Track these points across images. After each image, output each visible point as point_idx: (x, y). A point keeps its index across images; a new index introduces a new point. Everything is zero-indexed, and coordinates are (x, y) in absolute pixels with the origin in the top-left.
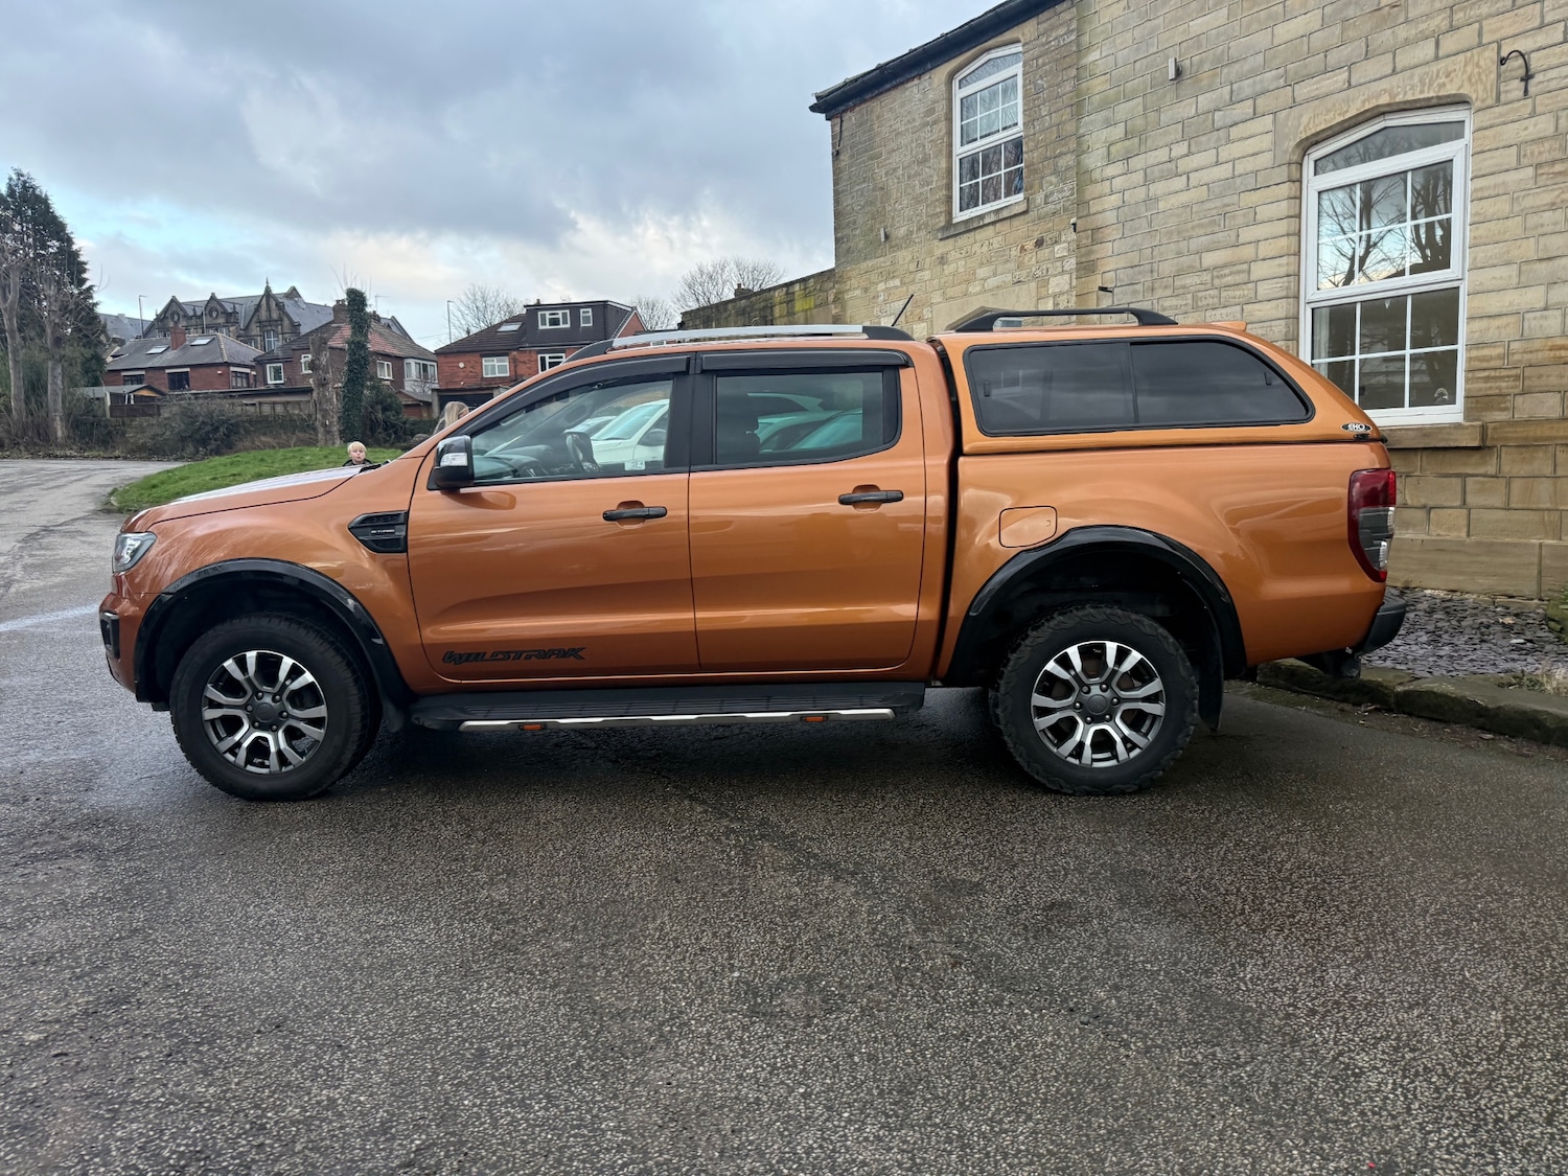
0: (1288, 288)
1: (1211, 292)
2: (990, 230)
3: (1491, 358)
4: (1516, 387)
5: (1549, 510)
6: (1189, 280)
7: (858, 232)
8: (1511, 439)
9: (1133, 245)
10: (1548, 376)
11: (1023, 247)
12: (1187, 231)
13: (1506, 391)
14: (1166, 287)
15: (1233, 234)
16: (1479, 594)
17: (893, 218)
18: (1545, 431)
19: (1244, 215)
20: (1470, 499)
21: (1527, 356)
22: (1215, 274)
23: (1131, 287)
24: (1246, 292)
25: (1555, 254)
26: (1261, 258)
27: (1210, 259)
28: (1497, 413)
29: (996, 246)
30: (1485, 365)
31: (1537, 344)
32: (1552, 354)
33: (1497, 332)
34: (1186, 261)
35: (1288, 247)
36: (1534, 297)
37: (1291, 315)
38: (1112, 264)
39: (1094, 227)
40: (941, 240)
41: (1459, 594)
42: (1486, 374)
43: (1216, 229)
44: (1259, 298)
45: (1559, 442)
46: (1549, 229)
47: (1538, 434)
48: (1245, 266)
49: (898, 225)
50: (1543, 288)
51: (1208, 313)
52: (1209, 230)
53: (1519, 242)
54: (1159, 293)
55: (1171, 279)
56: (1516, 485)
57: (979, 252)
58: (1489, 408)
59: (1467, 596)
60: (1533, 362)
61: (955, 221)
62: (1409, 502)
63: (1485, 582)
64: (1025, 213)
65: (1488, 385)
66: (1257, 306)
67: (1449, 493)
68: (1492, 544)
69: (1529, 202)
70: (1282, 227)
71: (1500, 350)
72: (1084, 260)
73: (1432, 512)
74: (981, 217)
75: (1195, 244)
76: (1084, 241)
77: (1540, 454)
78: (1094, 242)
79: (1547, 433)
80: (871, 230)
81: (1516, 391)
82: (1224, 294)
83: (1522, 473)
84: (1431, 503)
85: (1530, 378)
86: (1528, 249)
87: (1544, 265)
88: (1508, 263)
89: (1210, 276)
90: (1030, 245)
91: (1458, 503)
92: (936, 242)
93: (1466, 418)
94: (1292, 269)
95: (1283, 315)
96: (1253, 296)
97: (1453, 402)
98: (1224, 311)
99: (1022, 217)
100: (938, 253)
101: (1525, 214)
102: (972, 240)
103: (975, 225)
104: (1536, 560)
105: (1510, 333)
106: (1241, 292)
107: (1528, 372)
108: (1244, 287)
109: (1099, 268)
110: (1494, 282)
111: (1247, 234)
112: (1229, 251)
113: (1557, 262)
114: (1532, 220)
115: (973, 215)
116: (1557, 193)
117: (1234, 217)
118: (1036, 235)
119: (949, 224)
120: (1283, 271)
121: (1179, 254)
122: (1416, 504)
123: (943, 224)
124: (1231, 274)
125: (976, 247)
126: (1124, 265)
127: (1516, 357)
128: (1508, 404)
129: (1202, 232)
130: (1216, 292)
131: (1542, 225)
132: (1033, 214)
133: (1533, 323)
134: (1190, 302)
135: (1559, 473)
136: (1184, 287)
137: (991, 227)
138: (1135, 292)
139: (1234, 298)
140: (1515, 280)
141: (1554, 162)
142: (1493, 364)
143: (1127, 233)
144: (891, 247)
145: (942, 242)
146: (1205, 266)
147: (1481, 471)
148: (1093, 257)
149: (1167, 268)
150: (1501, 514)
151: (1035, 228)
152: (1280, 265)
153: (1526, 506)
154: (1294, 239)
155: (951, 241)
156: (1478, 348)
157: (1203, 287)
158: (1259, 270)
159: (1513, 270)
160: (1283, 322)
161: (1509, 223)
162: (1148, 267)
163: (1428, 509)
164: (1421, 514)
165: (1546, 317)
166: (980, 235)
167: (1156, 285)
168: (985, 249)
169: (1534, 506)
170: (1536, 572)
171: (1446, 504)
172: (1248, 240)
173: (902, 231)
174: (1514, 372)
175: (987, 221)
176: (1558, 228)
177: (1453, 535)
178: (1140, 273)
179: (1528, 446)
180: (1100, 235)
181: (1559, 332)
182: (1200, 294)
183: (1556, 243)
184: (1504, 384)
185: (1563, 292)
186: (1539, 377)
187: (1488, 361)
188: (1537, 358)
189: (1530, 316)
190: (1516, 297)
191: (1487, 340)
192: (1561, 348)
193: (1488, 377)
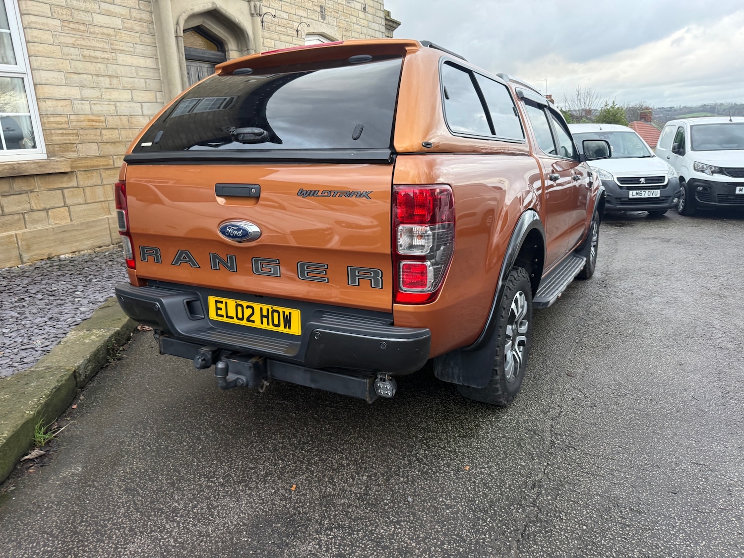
3: (62, 123)
4: (77, 139)
5: (104, 201)
8: (81, 167)
10: (90, 135)
13: (73, 142)
16: (87, 249)
18: (95, 162)
20: (68, 202)
21: (79, 124)
25: (80, 71)
28: (71, 153)
30: (60, 126)
31: (82, 118)
32: (90, 123)
33: (62, 108)
36: (75, 92)
41: (77, 253)
42: (60, 131)
45: (102, 167)
46: (74, 57)
47: (92, 164)
50: (79, 88)
53: (62, 60)
56: (88, 190)
59: (82, 252)
60: (82, 127)
62: (35, 208)
63: (89, 243)
67: (55, 199)
68: (89, 222)
69: (62, 39)
71: (64, 119)
73: (49, 211)
77: (95, 174)
79: (96, 163)
81: (78, 141)
83: (89, 184)
84: (48, 207)
85: (83, 135)
86: (66, 65)
87: (76, 76)
88: (59, 71)
91: (63, 204)
97: (35, 147)
101: (62, 45)
104: (107, 226)
105: (68, 110)
107: (81, 132)
110: (54, 79)
113: (82, 76)
114: (66, 50)
116: (74, 39)
122: (39, 208)
127: (74, 124)
128: (75, 149)
131: (70, 54)
133: (78, 106)
135: (105, 183)
140: (64, 81)
141: (69, 22)
142: (63, 126)
147: (70, 185)
150: (85, 207)
153: (94, 201)
156: (54, 117)
159: (61, 76)
161: (54, 48)
163: (46, 210)
164: (43, 214)
165: (82, 104)
169: (98, 200)
170: (109, 232)
171: (57, 205)
174: (75, 131)
176: (78, 58)
177: (64, 223)
179: (89, 170)
181: (90, 113)
183: (80, 66)
184: (71, 138)
185: (88, 93)
186: (86, 135)
187: (61, 124)
188: (84, 124)
189: (74, 101)
190: (67, 90)
191: (57, 112)
192: (93, 121)
193: (62, 133)
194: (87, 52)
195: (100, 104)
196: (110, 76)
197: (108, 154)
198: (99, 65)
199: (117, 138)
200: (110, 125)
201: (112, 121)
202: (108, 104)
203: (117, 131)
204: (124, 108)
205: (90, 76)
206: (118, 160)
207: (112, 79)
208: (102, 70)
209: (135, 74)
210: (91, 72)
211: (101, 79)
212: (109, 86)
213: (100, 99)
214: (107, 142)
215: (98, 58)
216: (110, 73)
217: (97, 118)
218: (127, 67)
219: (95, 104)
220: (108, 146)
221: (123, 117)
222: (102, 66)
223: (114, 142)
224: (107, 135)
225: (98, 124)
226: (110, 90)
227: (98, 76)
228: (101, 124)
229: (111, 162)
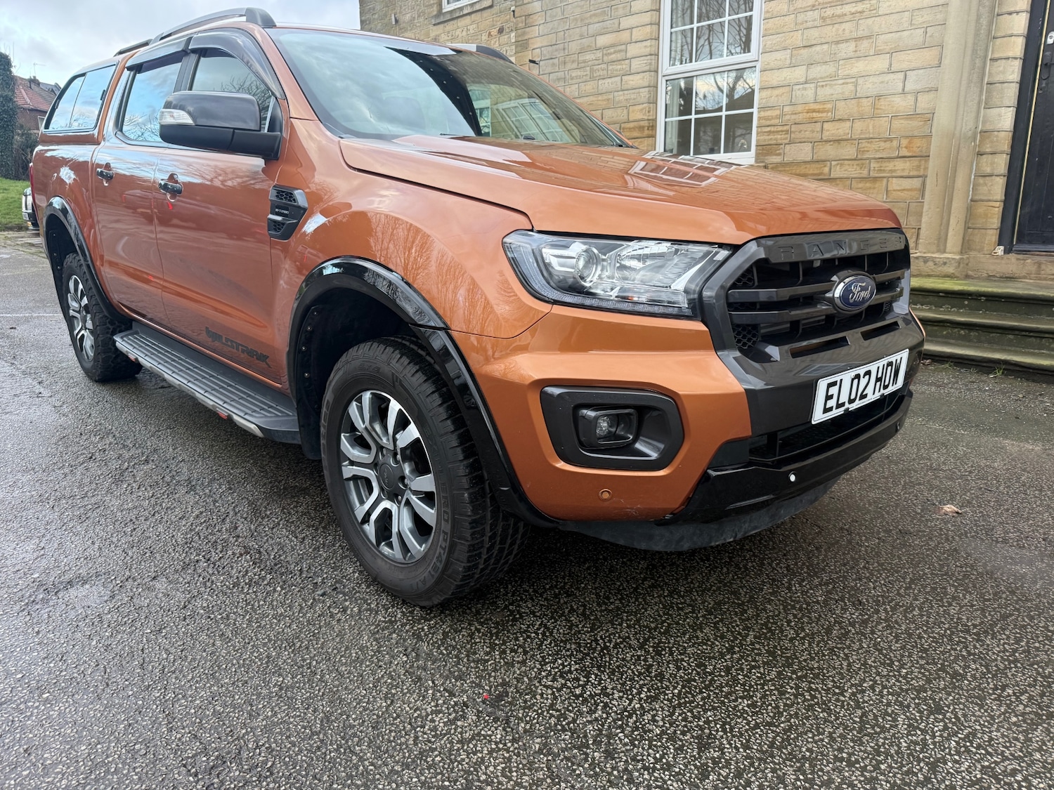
0: (650, 64)
1: (603, 66)
2: (467, 20)
3: (772, 118)
4: (786, 139)
6: (589, 56)
7: (376, 16)
9: (552, 29)
10: (805, 131)
11: (490, 33)
12: (587, 19)
13: (780, 142)
14: (573, 61)
15: (616, 21)
17: (401, 7)
19: (624, 8)
21: (793, 117)
22: (605, 52)
23: (551, 61)
24: (624, 66)
25: (812, 43)
26: (634, 40)
27: (602, 41)
28: (774, 157)
29: (472, 31)
30: (768, 123)
31: (799, 108)
32: (809, 115)
33: (776, 99)
34: (586, 42)
35: (651, 33)
36: (799, 73)
37: (652, 84)
38: (537, 43)
39: (526, 14)
40: (434, 25)
42: (768, 129)
43: (606, 18)
44: (632, 72)
46: (809, 24)
47: (797, 172)
48: (623, 47)
49: (404, 12)
50: (805, 67)
51: (600, 82)
52: (601, 19)
53: (792, 33)
54: (569, 66)
55: (576, 55)
57: (460, 36)
58: (770, 153)
60: (797, 121)
61: (444, 11)
64: (491, 7)
65: (770, 137)
66: (630, 77)
70: (647, 18)
71: (777, 112)
72: (520, 39)
74: (461, 9)
75: (593, 28)
76: (520, 25)
78: (527, 26)
79: (803, 171)
80: (385, 15)
81: (787, 141)
82: (610, 68)
85: (794, 132)
86: (797, 39)
87: (806, 50)
88: (785, 49)
89: (601, 55)
90: (494, 32)
92: (431, 27)
93: (756, 162)
94: (653, 50)
95: (647, 84)
96: (628, 69)
97: (749, 149)
98: (610, 80)
99: (489, 10)
100: (433, 35)
101: (797, 12)
102: (455, 26)
103: (457, 15)
105: (784, 100)
106: (619, 67)
107: (794, 128)
108: (623, 62)
109: (530, 45)
110: (776, 62)
111: (626, 22)
112: (614, 35)
113: (814, 49)
114: (801, 17)
115: (456, 7)
117: (617, 8)
118: (499, 25)
119: (440, 12)
120: (647, 51)
121: (582, 37)
123: (435, 13)
124: (615, 52)
125: (458, 32)
126: (546, 44)
127: (787, 117)
128: (781, 151)
129: (596, 20)
130: (605, 66)
131: (806, 22)
132: (496, 9)
133: (798, 92)
134: (588, 73)
136: (584, 62)
137: (468, 17)
138: (554, 64)
139: (617, 70)
140: (788, 62)
142: (773, 122)
143: (548, 19)
144: (400, 29)
145: (435, 27)
146: (598, 46)
148: (526, 37)
149: (574, 47)
151: (498, 19)
152: (646, 47)
154: (655, 27)
155: (442, 26)
156: (764, 111)
157: (597, 62)
158: (633, 50)
159: (788, 54)
160: (647, 89)
161: (786, 18)
162: (562, 46)
165: (805, 89)
166: (461, 22)
167: (567, 59)
168: (464, 33)
172: (626, 27)
173: (408, 17)
174: (785, 128)
175: (465, 11)
176: (816, 23)
178: (556, 50)
180: (531, 20)
181: (812, 100)
182: (595, 67)
183: (814, 34)
184: (779, 137)
185: (817, 71)
186: (800, 132)
187: (770, 120)
188: (799, 118)
189: (796, 87)
190: (789, 73)
191: (770, 105)
192: (814, 111)
193: (770, 132)
194: (829, 12)
195: (830, 85)
196: (857, 39)
197: (823, 158)
198: (844, 26)
199: (845, 134)
200: (839, 115)
201: (843, 109)
202: (843, 84)
203: (848, 124)
204: (869, 87)
205: (825, 47)
206: (838, 167)
207: (859, 43)
208: (847, 31)
209: (906, 25)
210: (829, 40)
211: (843, 46)
212: (852, 54)
213: (833, 77)
214: (827, 141)
215: (846, 15)
216: (860, 34)
217: (822, 107)
218: (894, 16)
219: (823, 86)
220: (828, 147)
221: (864, 100)
222: (847, 26)
223: (838, 141)
224: (831, 130)
225: (821, 115)
226: (853, 61)
227: (838, 43)
228: (824, 115)
229: (826, 170)
